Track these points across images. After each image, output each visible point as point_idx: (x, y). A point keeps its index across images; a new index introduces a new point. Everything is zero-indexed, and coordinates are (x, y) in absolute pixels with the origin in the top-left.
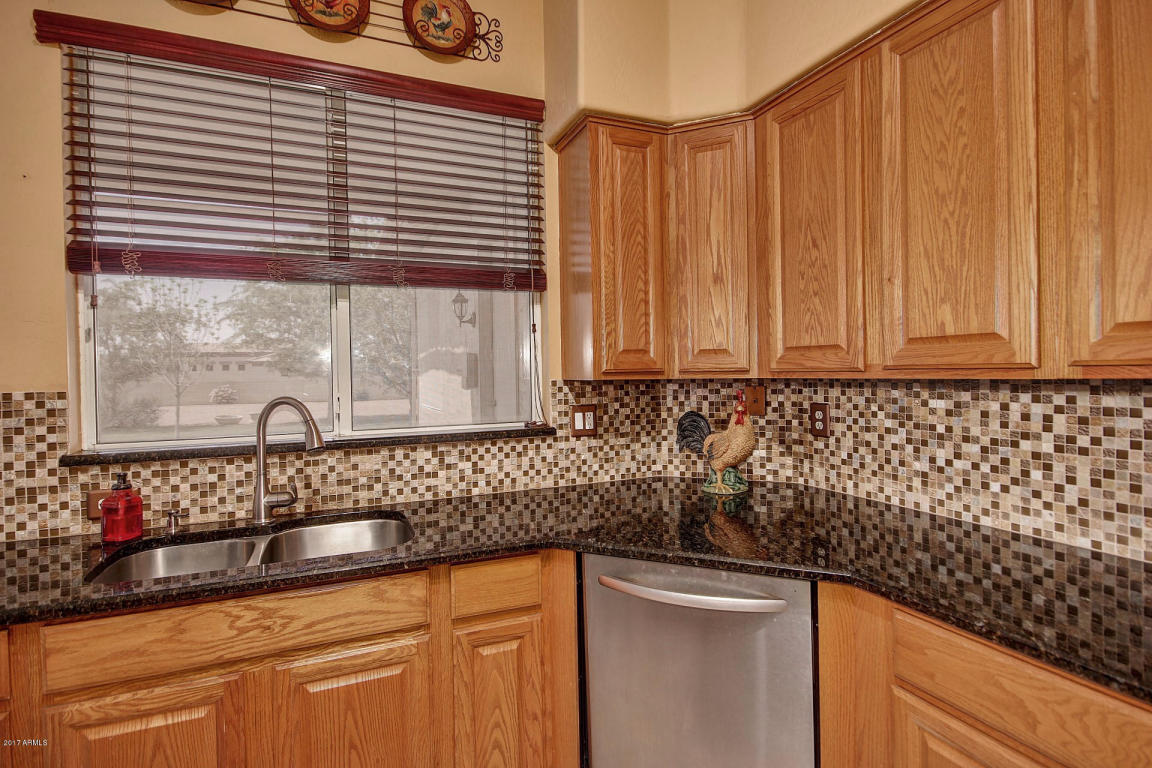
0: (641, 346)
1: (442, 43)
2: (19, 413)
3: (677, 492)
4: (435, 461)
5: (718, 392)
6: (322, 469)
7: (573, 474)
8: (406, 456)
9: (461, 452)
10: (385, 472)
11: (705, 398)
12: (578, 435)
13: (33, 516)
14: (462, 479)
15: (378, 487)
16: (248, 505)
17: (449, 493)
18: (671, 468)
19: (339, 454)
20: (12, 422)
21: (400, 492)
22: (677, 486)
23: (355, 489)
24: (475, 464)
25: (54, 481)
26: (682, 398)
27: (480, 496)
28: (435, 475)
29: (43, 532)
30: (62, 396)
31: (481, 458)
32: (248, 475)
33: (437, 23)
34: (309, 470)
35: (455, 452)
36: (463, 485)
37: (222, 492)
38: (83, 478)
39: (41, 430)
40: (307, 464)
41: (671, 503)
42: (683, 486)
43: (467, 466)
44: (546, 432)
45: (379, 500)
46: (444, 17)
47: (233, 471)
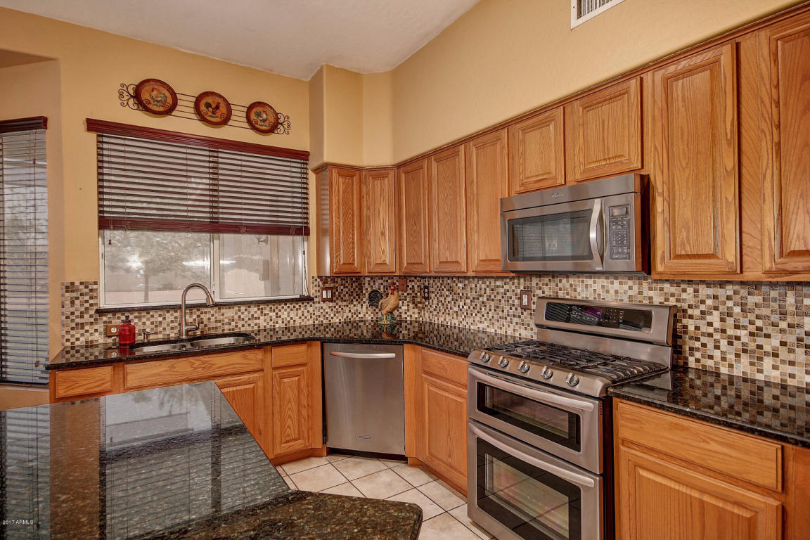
0: (351, 261)
1: (264, 128)
2: (77, 290)
3: (370, 326)
4: (259, 312)
5: (387, 281)
6: (208, 315)
7: (322, 319)
8: (246, 310)
9: (271, 308)
10: (236, 317)
11: (382, 284)
12: (324, 301)
13: (82, 335)
14: (271, 320)
15: (233, 323)
16: (176, 331)
17: (265, 326)
18: (367, 315)
19: (216, 309)
20: (74, 295)
21: (243, 326)
22: (370, 324)
23: (223, 324)
24: (277, 314)
25: (92, 320)
26: (372, 284)
27: (279, 328)
28: (259, 318)
29: (87, 342)
30: (96, 283)
31: (280, 311)
32: (176, 318)
33: (261, 119)
34: (202, 316)
35: (268, 308)
36: (271, 323)
37: (164, 325)
38: (105, 319)
39: (87, 298)
40: (202, 313)
41: (367, 332)
42: (372, 324)
43: (273, 315)
44: (308, 299)
45: (233, 329)
46: (264, 116)
47: (169, 316)
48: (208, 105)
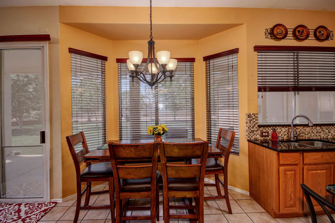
1: (323, 38)
2: (252, 117)
4: (321, 130)
6: (299, 130)
8: (315, 128)
9: (326, 128)
10: (311, 131)
13: (253, 135)
14: (326, 134)
15: (309, 134)
16: (286, 136)
17: (323, 137)
19: (302, 127)
20: (251, 119)
21: (314, 136)
23: (305, 134)
24: (329, 131)
25: (256, 129)
27: (330, 138)
28: (321, 133)
29: (255, 138)
30: (257, 114)
31: (330, 129)
32: (286, 130)
33: (321, 34)
34: (296, 130)
35: (325, 128)
37: (282, 133)
38: (261, 129)
39: (255, 120)
40: (296, 129)
43: (327, 131)
45: (310, 137)
46: (322, 32)
47: (284, 129)
48: (299, 31)
